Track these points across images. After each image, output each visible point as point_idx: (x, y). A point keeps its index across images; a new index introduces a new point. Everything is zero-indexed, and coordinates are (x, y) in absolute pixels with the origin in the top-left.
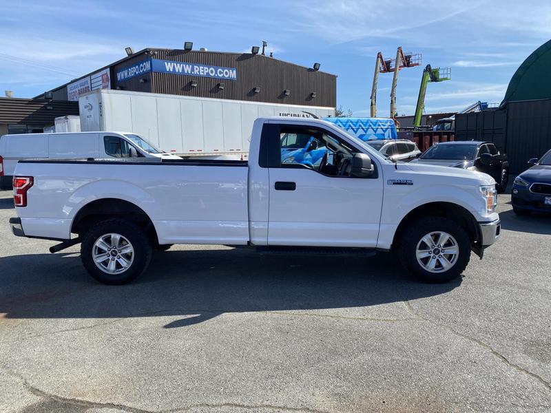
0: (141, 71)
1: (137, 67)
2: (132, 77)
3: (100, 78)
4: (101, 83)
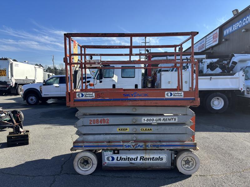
0: (244, 24)
1: (241, 22)
2: (235, 31)
3: (212, 37)
4: (212, 39)
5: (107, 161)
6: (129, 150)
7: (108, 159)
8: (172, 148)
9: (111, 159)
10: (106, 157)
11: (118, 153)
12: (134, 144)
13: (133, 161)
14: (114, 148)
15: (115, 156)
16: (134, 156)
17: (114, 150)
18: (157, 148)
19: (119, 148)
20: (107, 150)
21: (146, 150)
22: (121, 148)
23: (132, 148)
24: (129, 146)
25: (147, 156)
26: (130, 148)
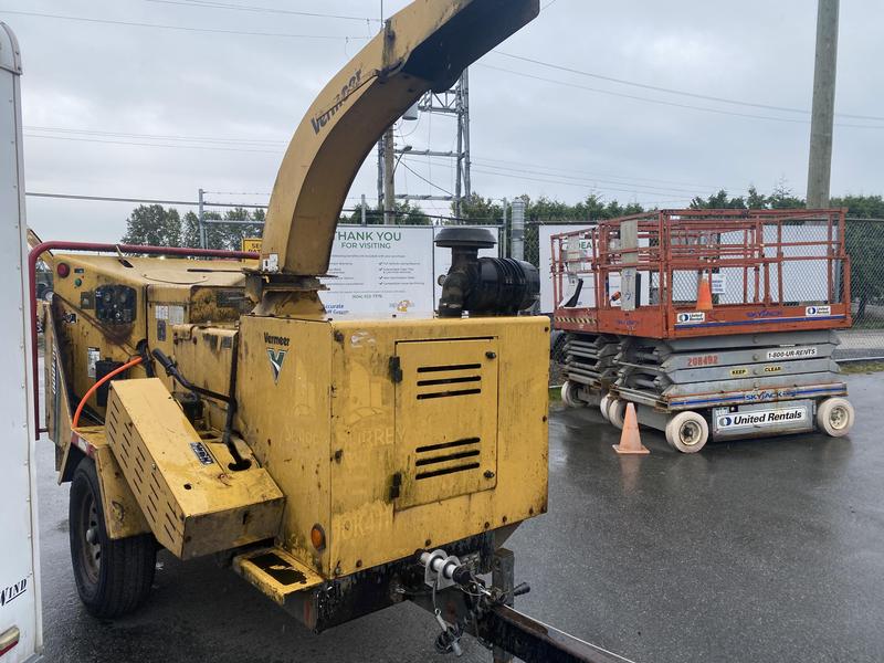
5: (720, 427)
6: (753, 403)
7: (721, 421)
8: (813, 395)
9: (725, 421)
10: (719, 418)
11: (736, 410)
12: (759, 392)
13: (759, 423)
14: (731, 402)
15: (732, 417)
16: (760, 415)
17: (731, 406)
18: (793, 396)
19: (738, 401)
20: (721, 406)
21: (778, 401)
22: (742, 401)
23: (758, 400)
24: (753, 397)
25: (779, 413)
26: (754, 400)
